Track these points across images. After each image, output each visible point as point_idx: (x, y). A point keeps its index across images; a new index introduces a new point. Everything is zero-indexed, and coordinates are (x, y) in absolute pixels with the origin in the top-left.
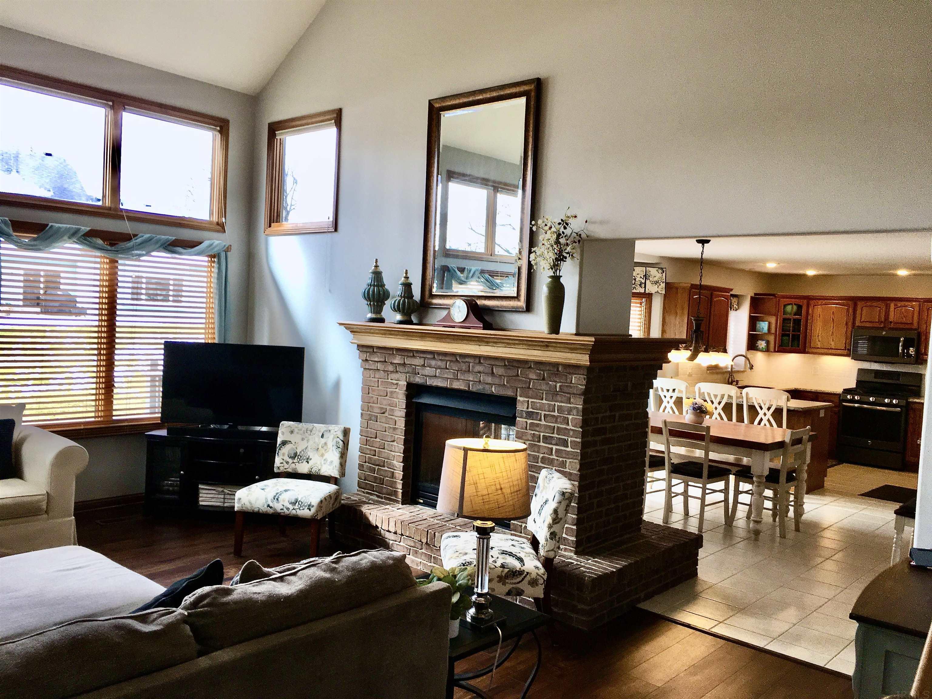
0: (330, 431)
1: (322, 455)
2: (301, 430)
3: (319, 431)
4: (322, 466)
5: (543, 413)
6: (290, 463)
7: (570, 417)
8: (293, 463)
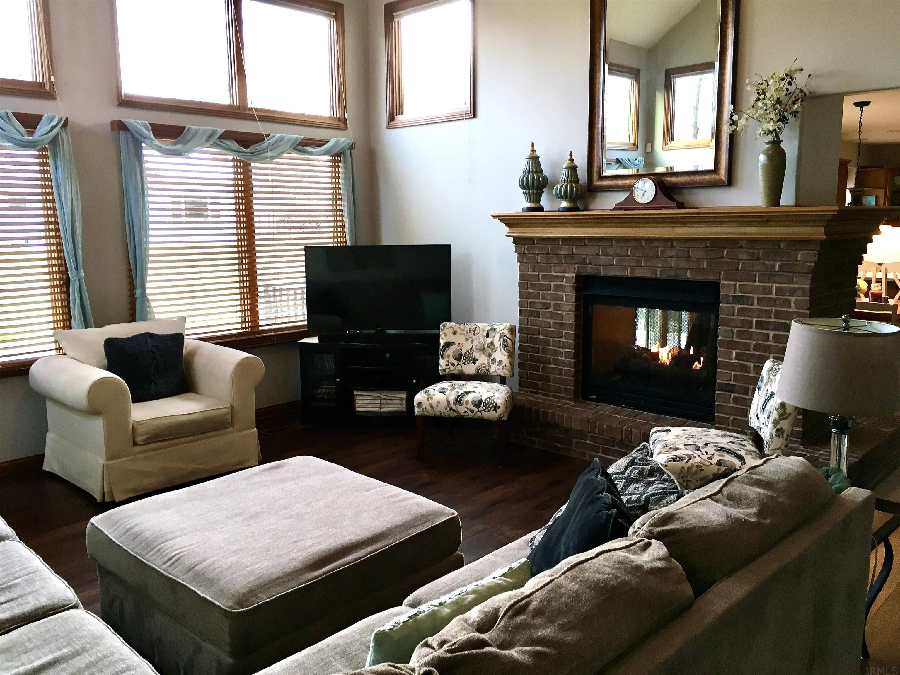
0: (495, 330)
1: (490, 355)
2: (464, 330)
3: (483, 331)
4: (490, 365)
5: (756, 296)
6: (456, 364)
7: (793, 299)
8: (459, 364)
